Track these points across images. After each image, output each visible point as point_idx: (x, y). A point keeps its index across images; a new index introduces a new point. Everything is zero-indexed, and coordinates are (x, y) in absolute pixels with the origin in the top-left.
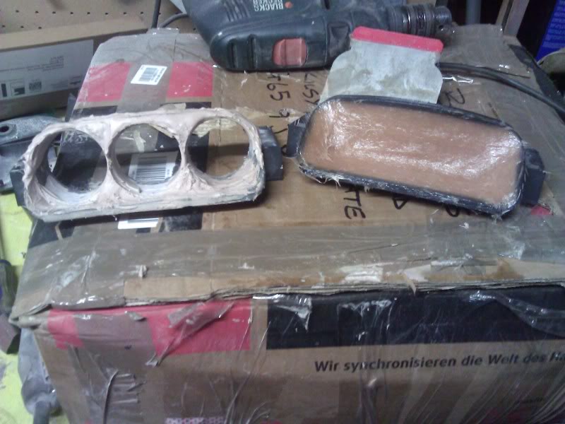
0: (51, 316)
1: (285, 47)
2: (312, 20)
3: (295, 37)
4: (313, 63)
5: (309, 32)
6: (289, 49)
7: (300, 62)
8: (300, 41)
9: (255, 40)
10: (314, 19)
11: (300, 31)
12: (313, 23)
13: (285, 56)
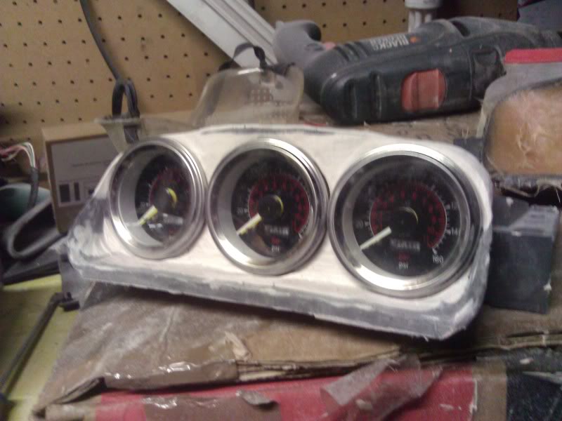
0: (104, 403)
1: (417, 83)
2: (449, 47)
3: (429, 69)
4: (452, 102)
5: (448, 62)
6: (422, 86)
7: (436, 101)
8: (436, 73)
9: (378, 78)
10: (451, 47)
11: (435, 62)
12: (451, 51)
13: (416, 96)
